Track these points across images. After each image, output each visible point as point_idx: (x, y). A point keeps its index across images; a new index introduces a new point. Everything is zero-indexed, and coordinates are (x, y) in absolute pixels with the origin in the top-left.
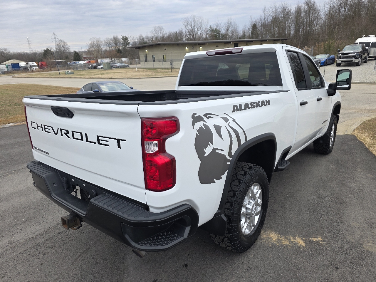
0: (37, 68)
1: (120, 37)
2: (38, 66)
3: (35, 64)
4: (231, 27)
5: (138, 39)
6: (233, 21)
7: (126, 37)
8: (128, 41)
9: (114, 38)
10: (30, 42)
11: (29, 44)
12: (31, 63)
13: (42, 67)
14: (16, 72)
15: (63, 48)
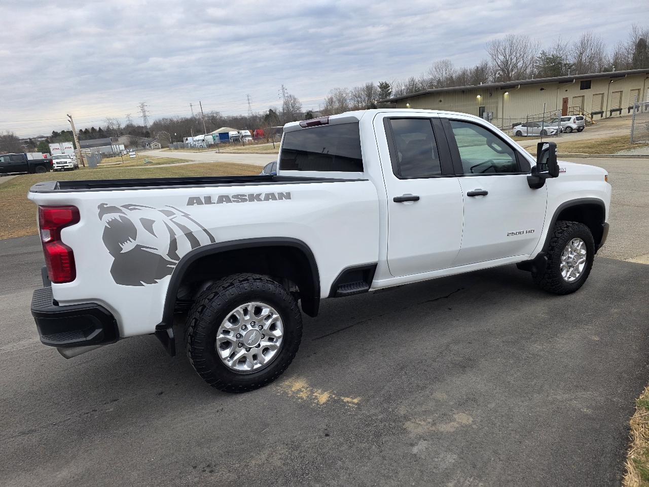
0: (251, 138)
1: (377, 84)
2: (253, 136)
3: (248, 133)
4: (588, 50)
5: (406, 86)
6: (593, 38)
7: (386, 84)
8: (389, 90)
9: (367, 87)
10: (250, 101)
11: (249, 103)
12: (243, 132)
13: (256, 137)
14: (224, 144)
15: (293, 107)
